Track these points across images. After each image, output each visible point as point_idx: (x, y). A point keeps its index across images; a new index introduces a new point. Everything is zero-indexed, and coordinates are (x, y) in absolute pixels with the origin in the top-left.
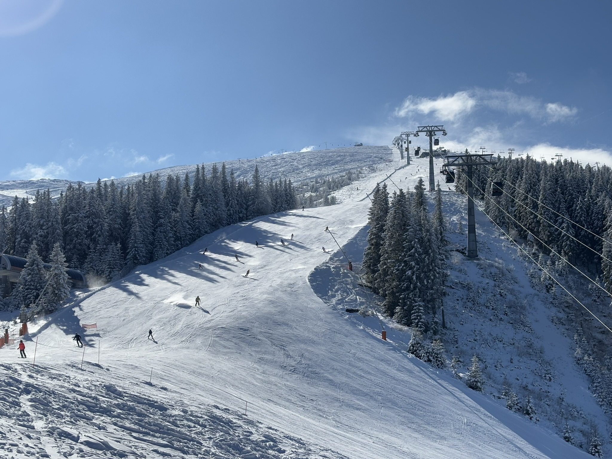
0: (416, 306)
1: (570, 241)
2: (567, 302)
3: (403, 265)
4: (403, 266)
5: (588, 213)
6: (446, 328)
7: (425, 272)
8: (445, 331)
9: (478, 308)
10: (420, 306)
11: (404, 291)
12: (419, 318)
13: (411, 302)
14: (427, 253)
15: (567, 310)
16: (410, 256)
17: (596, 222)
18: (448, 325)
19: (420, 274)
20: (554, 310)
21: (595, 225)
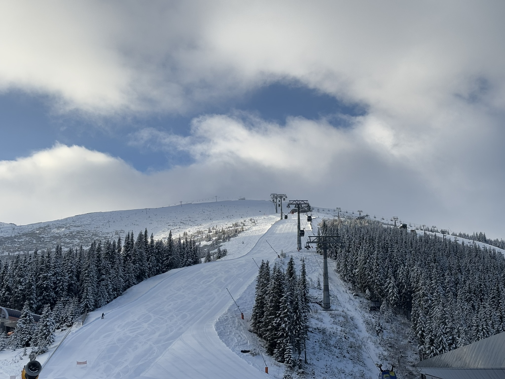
0: (288, 349)
1: (395, 297)
2: (390, 343)
3: (279, 319)
4: (279, 321)
5: (407, 277)
6: (307, 363)
7: (294, 325)
8: (306, 366)
9: (329, 348)
10: (290, 349)
11: (280, 337)
12: (289, 357)
13: (284, 346)
14: (295, 312)
15: (390, 349)
16: (284, 313)
17: (413, 283)
18: (309, 361)
19: (291, 326)
20: (381, 349)
21: (412, 286)
